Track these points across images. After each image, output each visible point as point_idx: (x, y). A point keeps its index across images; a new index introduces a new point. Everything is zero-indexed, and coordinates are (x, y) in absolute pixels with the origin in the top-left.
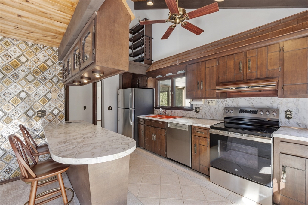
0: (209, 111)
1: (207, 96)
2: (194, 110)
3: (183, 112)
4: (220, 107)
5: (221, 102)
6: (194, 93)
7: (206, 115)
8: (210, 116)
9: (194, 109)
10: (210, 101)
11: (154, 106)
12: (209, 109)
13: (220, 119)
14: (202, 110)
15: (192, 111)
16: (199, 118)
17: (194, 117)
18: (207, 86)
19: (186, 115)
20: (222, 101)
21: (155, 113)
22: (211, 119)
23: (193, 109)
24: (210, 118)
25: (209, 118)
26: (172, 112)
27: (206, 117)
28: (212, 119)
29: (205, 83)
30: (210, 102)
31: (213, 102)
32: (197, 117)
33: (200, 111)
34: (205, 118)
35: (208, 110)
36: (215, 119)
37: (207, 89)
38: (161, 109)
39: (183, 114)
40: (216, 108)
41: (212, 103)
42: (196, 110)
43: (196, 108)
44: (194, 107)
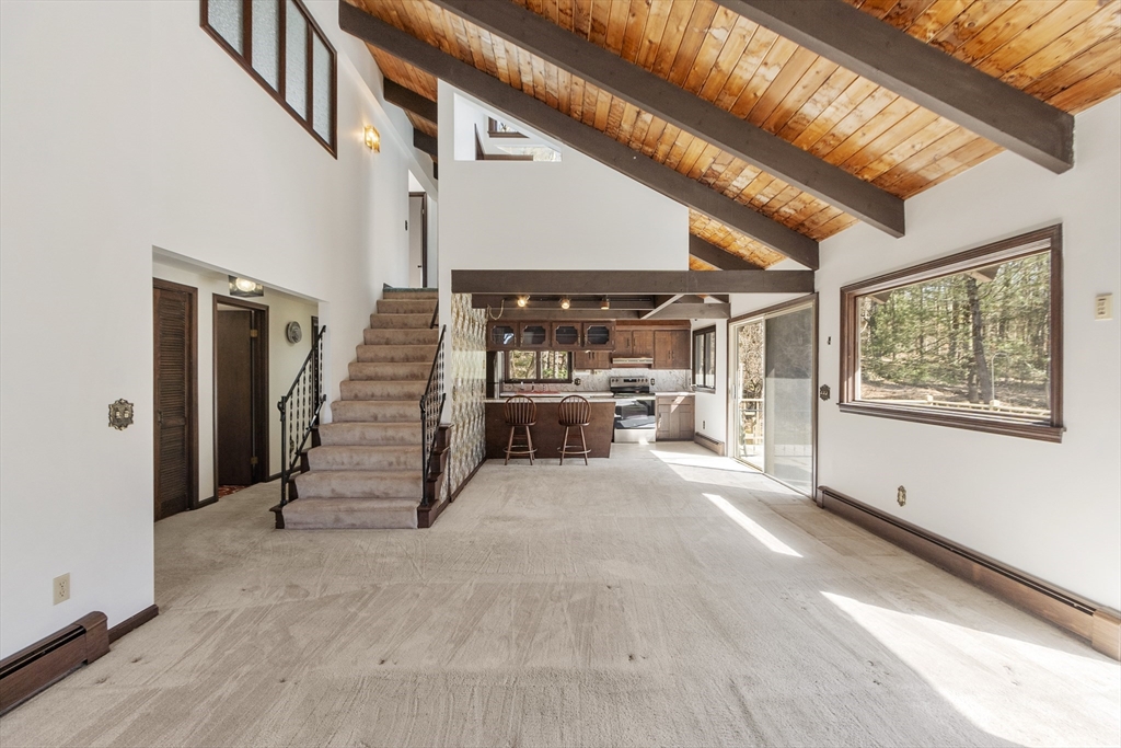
1: (598, 366)
3: (558, 385)
6: (584, 363)
7: (589, 387)
8: (593, 388)
10: (597, 371)
12: (592, 380)
14: (583, 381)
15: (571, 383)
17: (574, 391)
19: (562, 389)
20: (604, 372)
22: (596, 391)
23: (573, 381)
27: (589, 390)
31: (600, 372)
32: (578, 390)
37: (599, 359)
40: (599, 379)
42: (577, 382)
43: (577, 380)
44: (574, 378)
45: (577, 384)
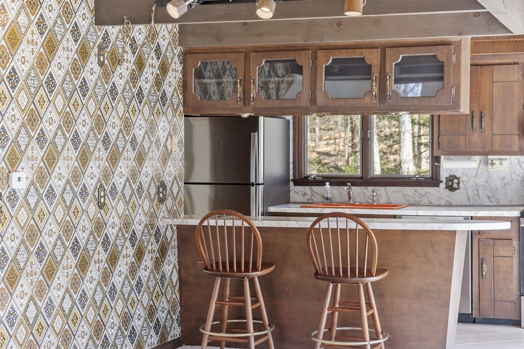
0: (487, 185)
1: (496, 147)
2: (443, 185)
3: (409, 190)
4: (513, 175)
5: (516, 162)
6: (462, 139)
7: (478, 195)
8: (489, 198)
9: (444, 180)
10: (496, 160)
11: (291, 177)
12: (487, 181)
13: (514, 204)
14: (467, 182)
15: (439, 186)
16: (458, 204)
17: (443, 204)
18: (495, 125)
19: (417, 199)
20: (519, 161)
21: (292, 200)
22: (491, 204)
23: (442, 182)
24: (488, 203)
25: (486, 204)
26: (373, 192)
27: (479, 202)
28: (494, 204)
29: (492, 118)
30: (497, 162)
31: (503, 162)
32: (453, 203)
33: (461, 185)
34: (475, 204)
35: (483, 184)
36: (501, 204)
37: (495, 132)
38: (327, 183)
39: (408, 198)
40: (504, 178)
41: (501, 164)
42: (452, 184)
43: (451, 178)
44: (444, 176)
45: (451, 188)
